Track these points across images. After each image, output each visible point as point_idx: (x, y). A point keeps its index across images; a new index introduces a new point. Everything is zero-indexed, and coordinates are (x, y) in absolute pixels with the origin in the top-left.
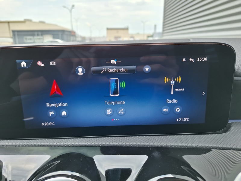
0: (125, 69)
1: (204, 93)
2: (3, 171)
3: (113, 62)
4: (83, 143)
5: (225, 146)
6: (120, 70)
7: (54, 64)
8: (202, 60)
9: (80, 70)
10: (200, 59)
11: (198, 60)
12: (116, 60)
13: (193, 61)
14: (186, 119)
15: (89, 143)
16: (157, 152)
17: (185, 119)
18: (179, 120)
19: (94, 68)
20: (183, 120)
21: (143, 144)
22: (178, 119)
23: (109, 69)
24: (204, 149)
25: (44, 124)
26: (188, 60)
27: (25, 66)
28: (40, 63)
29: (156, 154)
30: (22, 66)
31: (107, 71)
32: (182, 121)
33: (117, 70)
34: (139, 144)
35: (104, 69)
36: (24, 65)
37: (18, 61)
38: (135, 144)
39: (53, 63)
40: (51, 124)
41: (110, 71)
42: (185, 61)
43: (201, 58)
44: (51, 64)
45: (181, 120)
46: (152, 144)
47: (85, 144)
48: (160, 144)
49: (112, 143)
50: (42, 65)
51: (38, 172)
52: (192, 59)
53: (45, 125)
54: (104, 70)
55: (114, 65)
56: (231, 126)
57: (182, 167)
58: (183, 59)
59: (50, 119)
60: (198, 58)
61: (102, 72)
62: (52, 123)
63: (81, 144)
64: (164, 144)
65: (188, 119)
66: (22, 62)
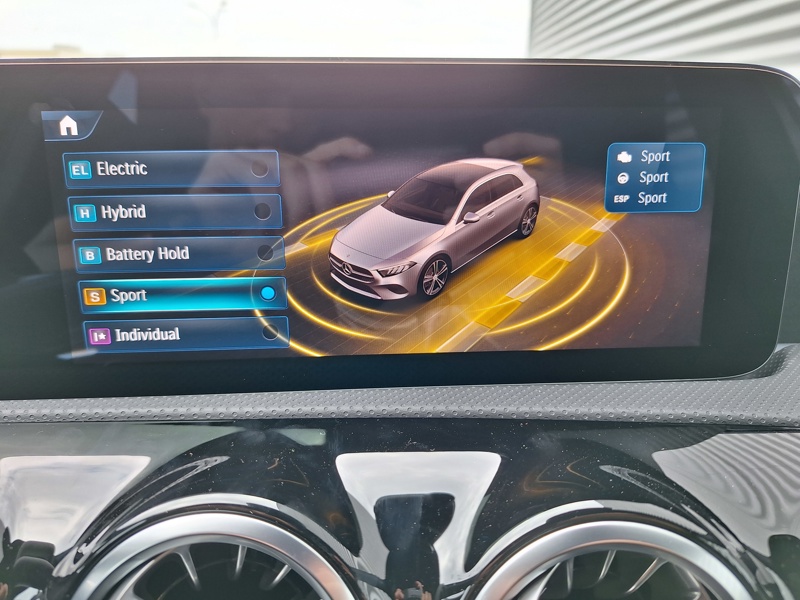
15: (304, 409)
16: (545, 435)
21: (496, 409)
24: (703, 424)
27: (75, 132)
29: (542, 441)
30: (64, 132)
34: (482, 408)
36: (69, 130)
37: (46, 115)
38: (469, 408)
46: (524, 409)
48: (553, 409)
49: (386, 408)
51: (122, 502)
63: (277, 409)
64: (568, 410)
66: (63, 117)
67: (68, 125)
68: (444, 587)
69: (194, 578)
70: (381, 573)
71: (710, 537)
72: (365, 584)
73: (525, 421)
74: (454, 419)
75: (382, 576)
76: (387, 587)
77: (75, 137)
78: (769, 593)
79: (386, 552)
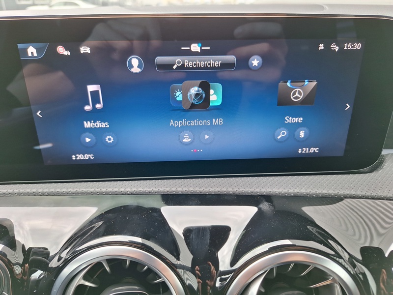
0: (216, 61)
1: (349, 106)
2: (16, 234)
3: (195, 47)
4: (145, 189)
5: (375, 194)
6: (206, 64)
7: (88, 50)
8: (352, 47)
9: (135, 62)
10: (348, 46)
11: (345, 48)
12: (200, 45)
13: (337, 48)
14: (315, 149)
15: (154, 189)
16: (266, 204)
17: (312, 150)
18: (302, 150)
19: (160, 59)
20: (309, 151)
21: (244, 190)
22: (300, 150)
23: (186, 62)
25: (76, 157)
26: (327, 47)
27: (35, 54)
28: (61, 50)
29: (265, 206)
30: (30, 55)
31: (183, 65)
32: (307, 152)
33: (202, 64)
34: (238, 190)
35: (178, 60)
36: (32, 53)
37: (20, 46)
38: (231, 190)
39: (85, 50)
40: (87, 157)
41: (188, 64)
42: (323, 48)
43: (351, 45)
44: (82, 52)
45: (306, 150)
46: (257, 190)
47: (148, 190)
48: (271, 190)
49: (193, 189)
50: (67, 53)
52: (334, 45)
53: (78, 159)
54: (179, 63)
55: (196, 54)
56: (384, 161)
57: (308, 227)
58: (320, 46)
59: (86, 149)
60: (346, 45)
61: (175, 67)
62: (89, 155)
63: (142, 190)
64: (278, 191)
65: (317, 150)
66: (29, 46)
67: (32, 51)
68: (221, 272)
69: (108, 269)
70: (189, 265)
71: (336, 255)
72: (182, 270)
73: (257, 196)
74: (224, 195)
75: (190, 266)
76: (192, 270)
77: (35, 57)
78: (361, 276)
79: (192, 256)
